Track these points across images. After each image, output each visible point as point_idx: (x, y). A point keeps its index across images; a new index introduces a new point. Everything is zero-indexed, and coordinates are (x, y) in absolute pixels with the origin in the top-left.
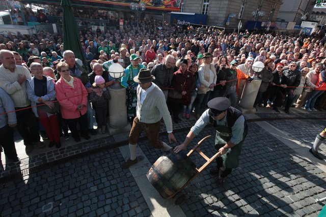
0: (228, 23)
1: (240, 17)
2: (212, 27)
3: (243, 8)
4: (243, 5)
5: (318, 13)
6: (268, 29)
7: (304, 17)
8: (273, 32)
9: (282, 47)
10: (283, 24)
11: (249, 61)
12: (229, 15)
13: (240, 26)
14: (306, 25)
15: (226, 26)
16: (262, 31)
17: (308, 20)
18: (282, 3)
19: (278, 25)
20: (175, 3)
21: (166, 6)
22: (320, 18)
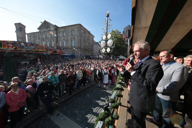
0: (81, 57)
1: (84, 55)
4: (84, 52)
12: (81, 55)
13: (85, 57)
18: (94, 51)
19: (94, 56)
20: (62, 52)
21: (59, 53)
22: (102, 54)
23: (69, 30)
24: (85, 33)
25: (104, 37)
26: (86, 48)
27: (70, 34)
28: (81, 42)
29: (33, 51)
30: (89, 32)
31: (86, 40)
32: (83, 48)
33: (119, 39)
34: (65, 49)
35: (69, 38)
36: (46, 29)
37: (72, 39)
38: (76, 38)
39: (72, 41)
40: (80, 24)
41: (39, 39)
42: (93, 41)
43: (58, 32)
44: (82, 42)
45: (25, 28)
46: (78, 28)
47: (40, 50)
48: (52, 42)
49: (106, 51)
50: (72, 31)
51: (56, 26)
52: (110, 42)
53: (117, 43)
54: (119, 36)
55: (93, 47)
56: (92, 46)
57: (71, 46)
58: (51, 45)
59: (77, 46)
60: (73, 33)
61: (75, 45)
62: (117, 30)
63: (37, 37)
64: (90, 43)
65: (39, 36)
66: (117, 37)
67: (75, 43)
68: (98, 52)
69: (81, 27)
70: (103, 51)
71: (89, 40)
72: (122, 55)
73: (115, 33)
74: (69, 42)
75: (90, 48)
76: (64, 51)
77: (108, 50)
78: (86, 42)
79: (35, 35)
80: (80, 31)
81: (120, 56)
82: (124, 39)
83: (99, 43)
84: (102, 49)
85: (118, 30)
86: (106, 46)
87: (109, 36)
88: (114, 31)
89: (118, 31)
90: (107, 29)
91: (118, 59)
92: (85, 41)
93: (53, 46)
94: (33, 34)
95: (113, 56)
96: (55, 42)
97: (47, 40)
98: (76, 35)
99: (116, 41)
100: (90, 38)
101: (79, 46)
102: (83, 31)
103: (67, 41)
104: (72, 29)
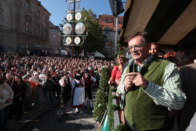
0: (20, 51)
1: (28, 47)
2: (8, 53)
3: (28, 43)
4: (28, 41)
5: (66, 47)
6: (46, 53)
7: (61, 48)
8: (49, 55)
9: (55, 63)
10: (53, 51)
11: (36, 75)
12: (19, 47)
13: (28, 52)
14: (62, 51)
15: (19, 53)
16: (43, 55)
17: (63, 49)
18: (50, 42)
19: (51, 51)
22: (67, 49)
24: (28, 2)
25: (69, 17)
26: (33, 34)
31: (33, 19)
33: (93, 24)
42: (48, 23)
44: (22, 19)
49: (73, 42)
52: (80, 27)
53: (91, 31)
54: (93, 20)
55: (47, 34)
56: (46, 31)
59: (9, 27)
62: (90, 10)
64: (42, 26)
66: (90, 22)
68: (59, 43)
70: (68, 41)
71: (39, 18)
72: (98, 51)
73: (87, 14)
75: (41, 34)
77: (77, 41)
78: (33, 21)
81: (95, 52)
82: (101, 26)
83: (61, 28)
84: (66, 37)
85: (92, 11)
86: (73, 34)
87: (78, 16)
88: (86, 11)
89: (92, 13)
90: (74, 3)
91: (93, 57)
92: (29, 18)
95: (84, 52)
99: (89, 28)
100: (41, 16)
101: (14, 28)
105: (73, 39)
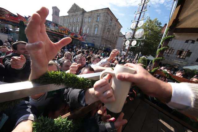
4: (106, 43)
7: (122, 50)
20: (83, 38)
21: (79, 38)
23: (95, 15)
24: (111, 20)
25: (133, 25)
26: (109, 39)
27: (95, 20)
28: (104, 30)
29: (56, 32)
30: (117, 20)
32: (105, 37)
34: (86, 35)
35: (94, 24)
36: (74, 13)
37: (96, 26)
38: (100, 26)
39: (95, 28)
40: (108, 8)
41: (67, 23)
42: (119, 33)
43: (84, 16)
44: (106, 30)
45: (59, 12)
46: (105, 12)
47: (62, 32)
48: (77, 27)
49: (130, 44)
50: (98, 16)
51: (83, 9)
52: (139, 33)
54: (156, 28)
55: (117, 40)
56: (117, 38)
57: (93, 34)
58: (75, 30)
60: (98, 19)
61: (98, 34)
62: (156, 19)
63: (66, 21)
64: (115, 34)
65: (67, 20)
66: (152, 30)
67: (98, 31)
68: (122, 46)
69: (109, 12)
70: (127, 43)
72: (152, 56)
74: (92, 29)
75: (113, 40)
76: (85, 37)
77: (134, 43)
78: (111, 31)
79: (65, 19)
80: (107, 17)
84: (126, 41)
85: (158, 20)
87: (141, 24)
88: (150, 21)
89: (157, 22)
92: (109, 30)
93: (77, 32)
94: (63, 17)
96: (80, 28)
97: (73, 25)
98: (101, 21)
100: (116, 28)
101: (101, 35)
102: (109, 17)
103: (90, 28)
104: (98, 14)
105: (131, 42)
